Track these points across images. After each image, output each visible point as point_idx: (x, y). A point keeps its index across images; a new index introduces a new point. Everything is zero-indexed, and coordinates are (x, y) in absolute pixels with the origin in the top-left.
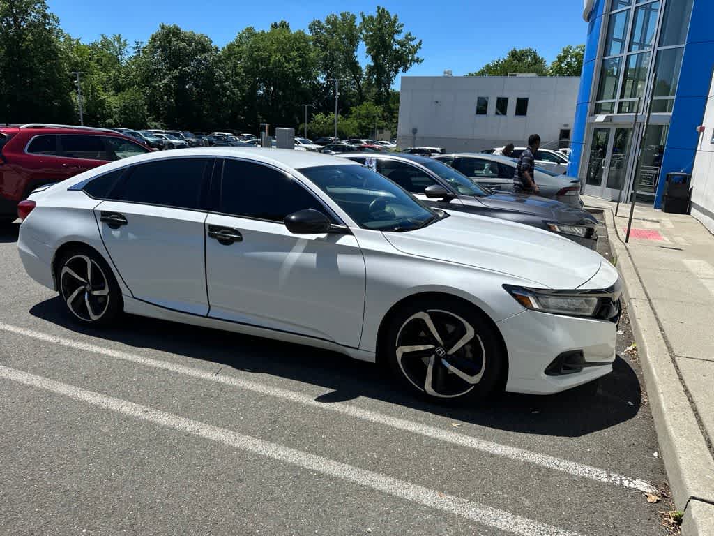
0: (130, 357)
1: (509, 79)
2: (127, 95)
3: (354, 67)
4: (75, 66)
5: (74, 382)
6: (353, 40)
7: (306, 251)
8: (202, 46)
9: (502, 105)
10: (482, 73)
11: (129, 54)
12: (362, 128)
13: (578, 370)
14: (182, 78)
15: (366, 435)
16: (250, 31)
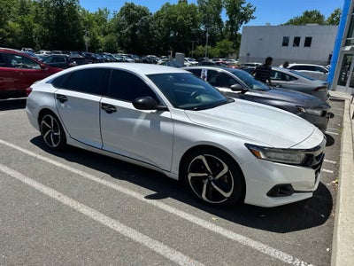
0: (64, 167)
1: (302, 27)
2: (108, 37)
3: (219, 21)
4: (86, 23)
5: (34, 177)
6: (219, 8)
7: (145, 119)
8: (144, 12)
9: (297, 41)
10: (288, 24)
11: (110, 17)
12: (221, 53)
13: (290, 195)
14: (134, 29)
15: (163, 220)
16: (168, 5)
